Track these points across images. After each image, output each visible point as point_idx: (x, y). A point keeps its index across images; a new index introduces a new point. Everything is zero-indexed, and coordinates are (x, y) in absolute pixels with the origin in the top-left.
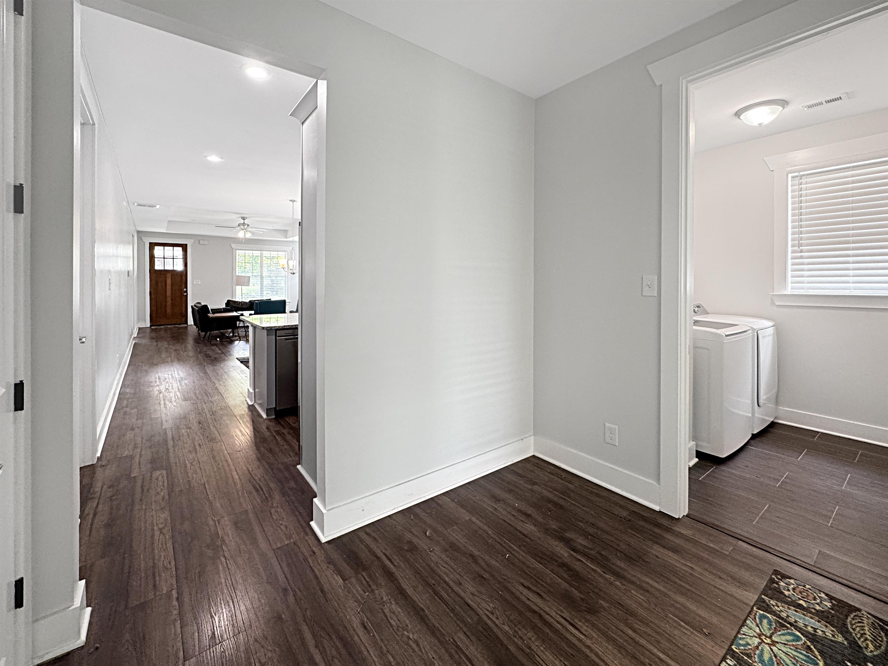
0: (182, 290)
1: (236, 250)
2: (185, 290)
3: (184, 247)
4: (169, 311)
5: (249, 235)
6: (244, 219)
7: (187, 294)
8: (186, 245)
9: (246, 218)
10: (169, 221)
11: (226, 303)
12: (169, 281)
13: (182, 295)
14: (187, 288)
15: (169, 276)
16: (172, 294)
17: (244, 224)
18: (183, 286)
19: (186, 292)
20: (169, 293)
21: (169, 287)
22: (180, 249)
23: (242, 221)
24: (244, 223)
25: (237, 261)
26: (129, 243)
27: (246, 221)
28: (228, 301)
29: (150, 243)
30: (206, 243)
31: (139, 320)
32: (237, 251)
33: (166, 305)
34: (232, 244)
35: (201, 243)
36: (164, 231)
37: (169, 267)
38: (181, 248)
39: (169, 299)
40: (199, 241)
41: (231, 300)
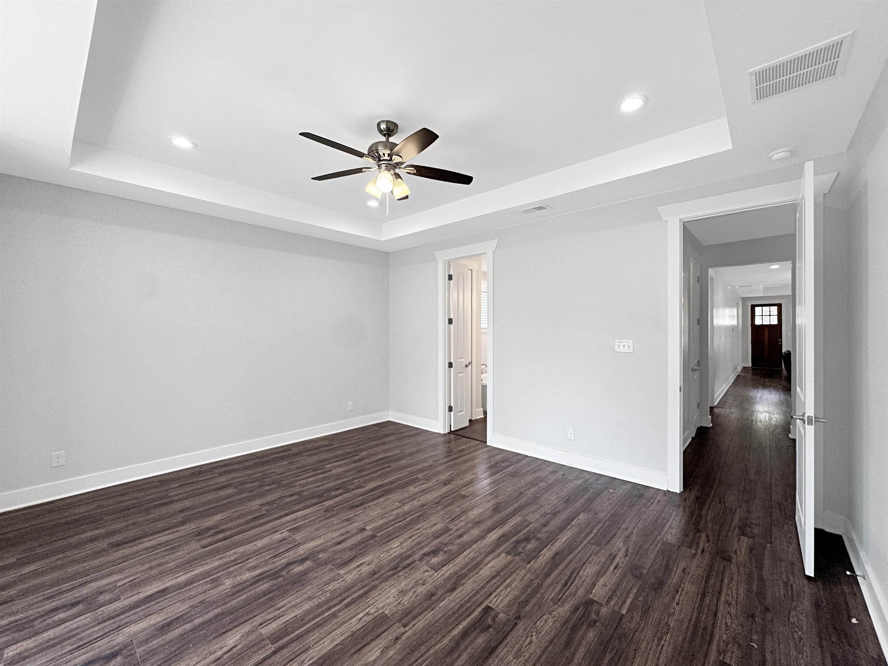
0: (777, 340)
3: (779, 306)
8: (781, 304)
12: (766, 333)
14: (781, 339)
15: (766, 329)
16: (769, 343)
18: (778, 337)
19: (781, 342)
20: (766, 342)
21: (766, 338)
22: (776, 307)
26: (734, 307)
29: (752, 305)
31: (743, 361)
33: (764, 352)
36: (762, 295)
37: (766, 322)
39: (766, 346)
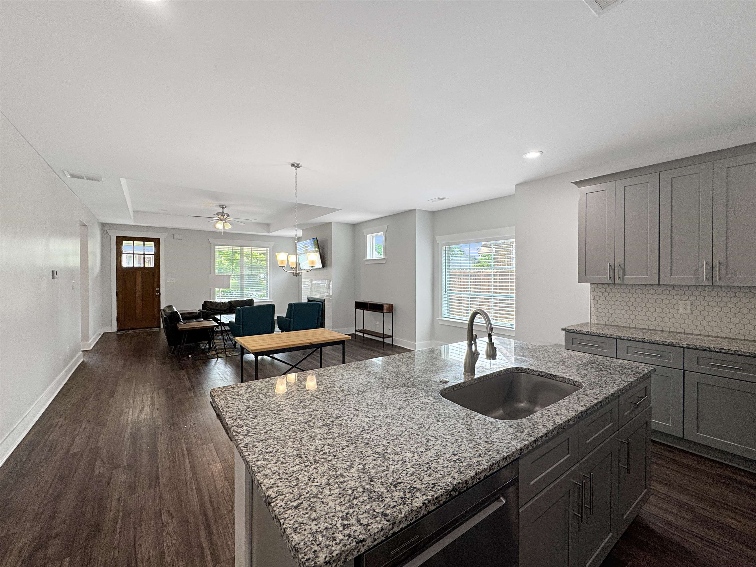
0: (153, 289)
1: (215, 244)
2: (157, 289)
3: (157, 242)
4: (139, 313)
5: (228, 227)
6: (223, 208)
7: (160, 294)
8: (159, 239)
9: (226, 206)
11: (203, 305)
12: (139, 279)
13: (153, 295)
14: (159, 287)
15: (139, 273)
16: (142, 294)
17: (222, 214)
18: (155, 285)
19: (159, 291)
20: (139, 294)
21: (139, 287)
23: (221, 210)
24: (223, 212)
25: (216, 258)
27: (225, 210)
28: (205, 302)
30: (181, 237)
32: (216, 247)
33: (135, 307)
34: (209, 239)
35: (175, 237)
36: (132, 223)
37: (139, 264)
38: (153, 243)
39: (139, 300)
40: (173, 234)
41: (208, 302)
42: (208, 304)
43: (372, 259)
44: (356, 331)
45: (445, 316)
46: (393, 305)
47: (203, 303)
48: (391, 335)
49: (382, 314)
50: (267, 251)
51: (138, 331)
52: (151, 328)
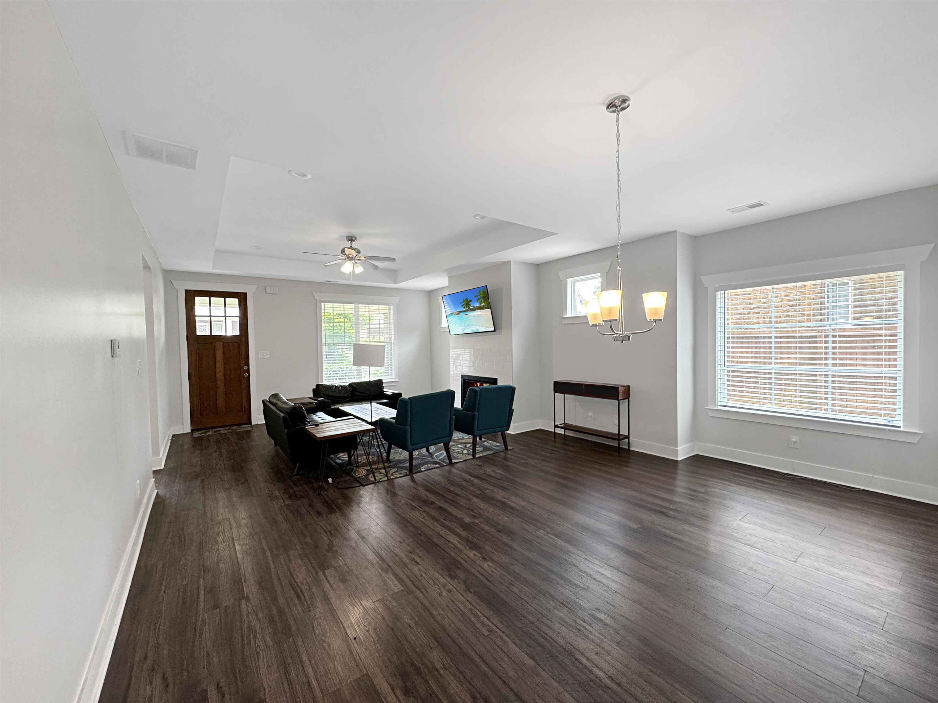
0: (240, 368)
1: (322, 302)
2: (246, 368)
3: (242, 298)
4: (221, 402)
6: (351, 241)
7: (249, 375)
8: (245, 294)
9: (355, 238)
10: (217, 251)
11: (314, 390)
12: (219, 355)
13: (241, 375)
14: (248, 366)
15: (219, 345)
16: (225, 375)
18: (243, 362)
19: (248, 371)
20: (220, 374)
21: (220, 365)
24: (351, 247)
25: (323, 321)
27: (355, 244)
28: (317, 386)
29: (187, 291)
30: (276, 290)
32: (323, 304)
33: (216, 395)
34: (314, 293)
35: (268, 291)
36: (210, 270)
37: (218, 331)
38: (237, 300)
39: (220, 384)
40: (265, 287)
42: (322, 389)
43: (573, 316)
44: (556, 426)
45: (722, 404)
46: (629, 386)
47: (315, 387)
48: (627, 434)
49: (617, 401)
50: (389, 310)
51: (223, 431)
52: (239, 425)
